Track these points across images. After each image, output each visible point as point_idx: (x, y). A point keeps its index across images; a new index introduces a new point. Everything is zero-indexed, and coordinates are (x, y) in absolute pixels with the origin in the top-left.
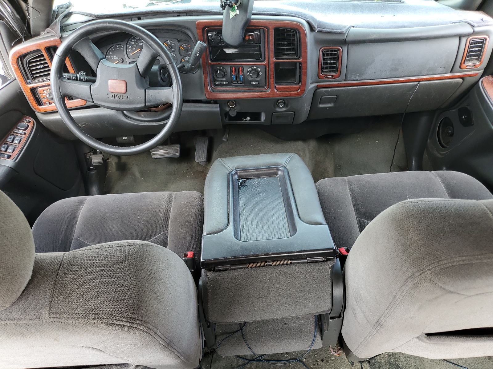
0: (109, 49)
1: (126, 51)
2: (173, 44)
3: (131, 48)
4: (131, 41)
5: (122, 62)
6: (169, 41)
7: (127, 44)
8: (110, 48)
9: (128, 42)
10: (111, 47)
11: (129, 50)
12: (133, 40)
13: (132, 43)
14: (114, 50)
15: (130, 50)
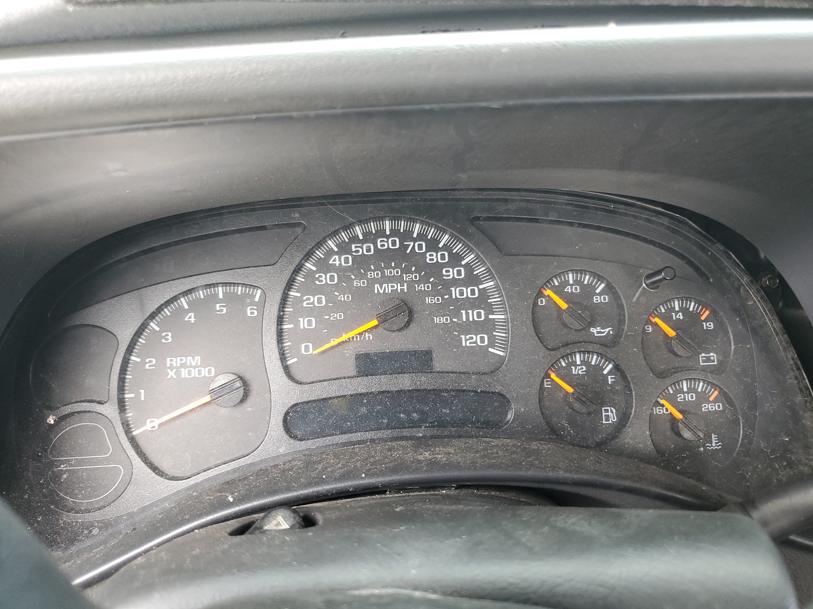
0: (159, 309)
1: (280, 334)
2: (605, 299)
3: (311, 312)
4: (324, 266)
5: (242, 401)
6: (571, 277)
7: (289, 285)
8: (168, 303)
9: (298, 269)
10: (175, 298)
11: (297, 324)
12: (335, 260)
13: (325, 279)
14: (191, 317)
15: (303, 323)
